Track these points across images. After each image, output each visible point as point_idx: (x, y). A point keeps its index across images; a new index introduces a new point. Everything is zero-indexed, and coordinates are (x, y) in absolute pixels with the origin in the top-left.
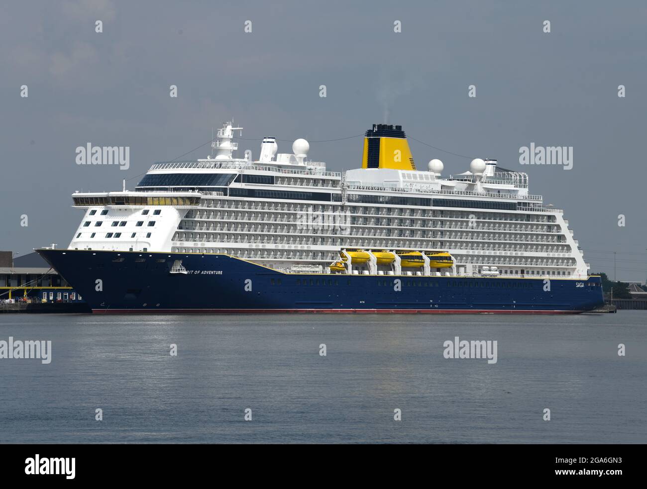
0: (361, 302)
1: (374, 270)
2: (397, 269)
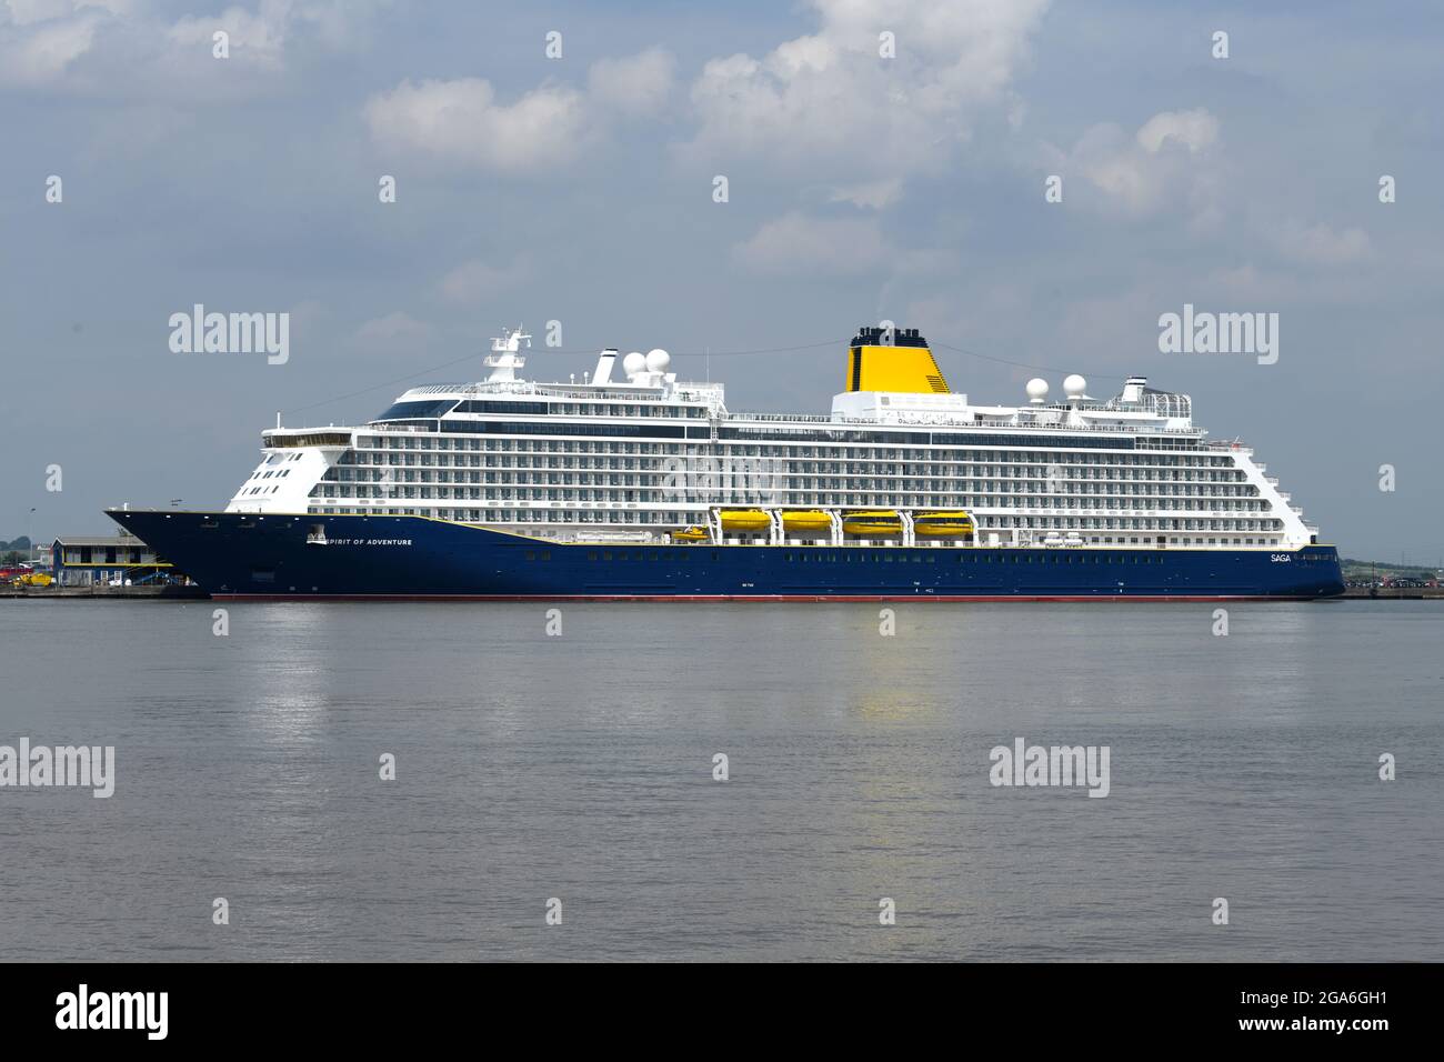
0: (744, 585)
1: (778, 537)
2: (834, 536)
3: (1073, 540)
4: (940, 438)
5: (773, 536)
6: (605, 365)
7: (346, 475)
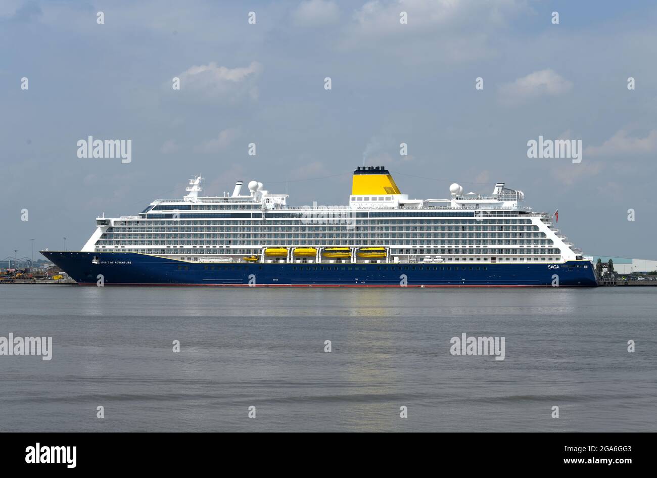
0: (274, 280)
1: (290, 259)
2: (317, 259)
3: (438, 259)
4: (372, 215)
5: (288, 259)
6: (237, 188)
7: (111, 236)
